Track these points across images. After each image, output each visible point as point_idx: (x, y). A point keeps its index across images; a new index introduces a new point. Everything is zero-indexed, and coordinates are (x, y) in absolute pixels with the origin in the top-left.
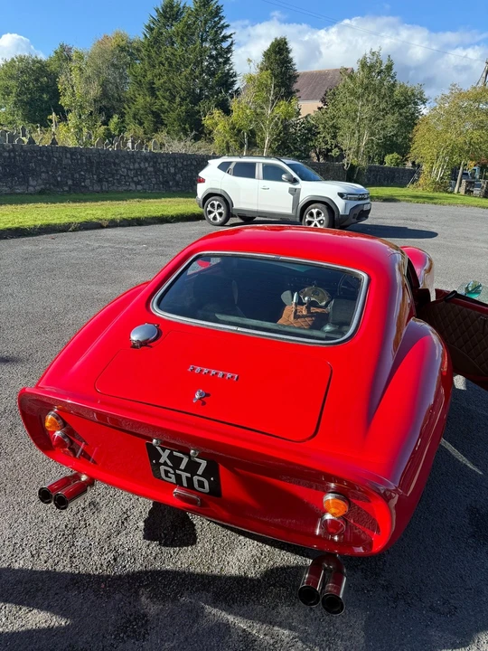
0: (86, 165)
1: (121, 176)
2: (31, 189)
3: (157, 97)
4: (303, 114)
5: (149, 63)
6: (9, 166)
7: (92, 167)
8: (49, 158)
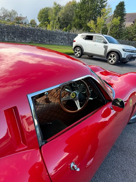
0: (45, 35)
1: (57, 40)
2: (27, 41)
3: (81, 20)
4: (126, 26)
5: (81, 9)
6: (20, 34)
7: (47, 36)
8: (34, 32)
